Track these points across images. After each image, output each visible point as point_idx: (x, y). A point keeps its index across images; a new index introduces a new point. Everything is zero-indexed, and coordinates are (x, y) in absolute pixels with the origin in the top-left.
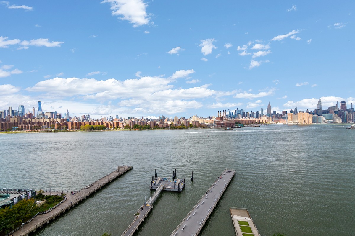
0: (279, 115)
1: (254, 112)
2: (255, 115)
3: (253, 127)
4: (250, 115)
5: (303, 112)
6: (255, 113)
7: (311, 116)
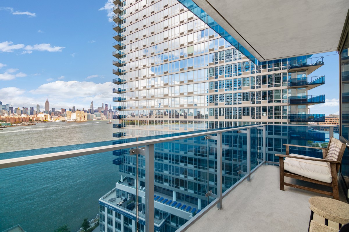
0: (58, 113)
1: (27, 108)
2: (29, 112)
3: (26, 125)
4: (22, 111)
5: (80, 110)
6: (29, 109)
7: (86, 114)
